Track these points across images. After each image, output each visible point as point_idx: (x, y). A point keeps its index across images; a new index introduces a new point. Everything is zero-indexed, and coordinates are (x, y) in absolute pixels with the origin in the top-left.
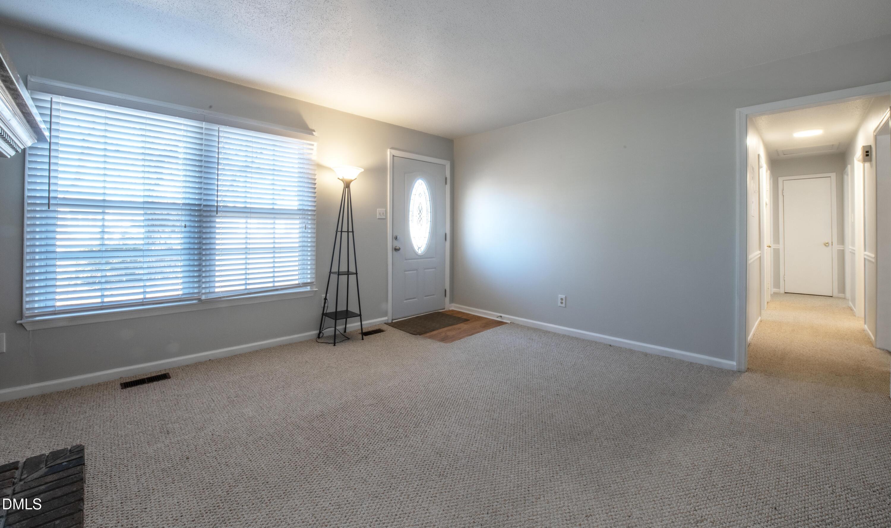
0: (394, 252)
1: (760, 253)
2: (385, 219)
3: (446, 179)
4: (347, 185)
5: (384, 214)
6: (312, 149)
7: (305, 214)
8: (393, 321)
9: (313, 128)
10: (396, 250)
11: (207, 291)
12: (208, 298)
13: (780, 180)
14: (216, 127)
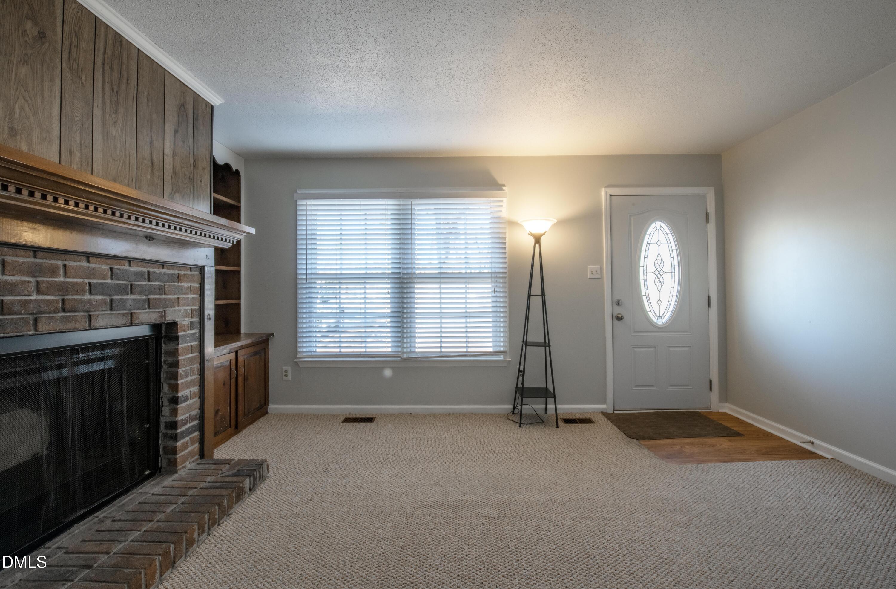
0: (616, 322)
2: (601, 278)
3: (707, 215)
4: (537, 240)
5: (599, 272)
6: (502, 206)
7: (497, 277)
8: (615, 412)
9: (503, 183)
10: (620, 318)
11: (409, 350)
12: (410, 357)
14: (409, 201)
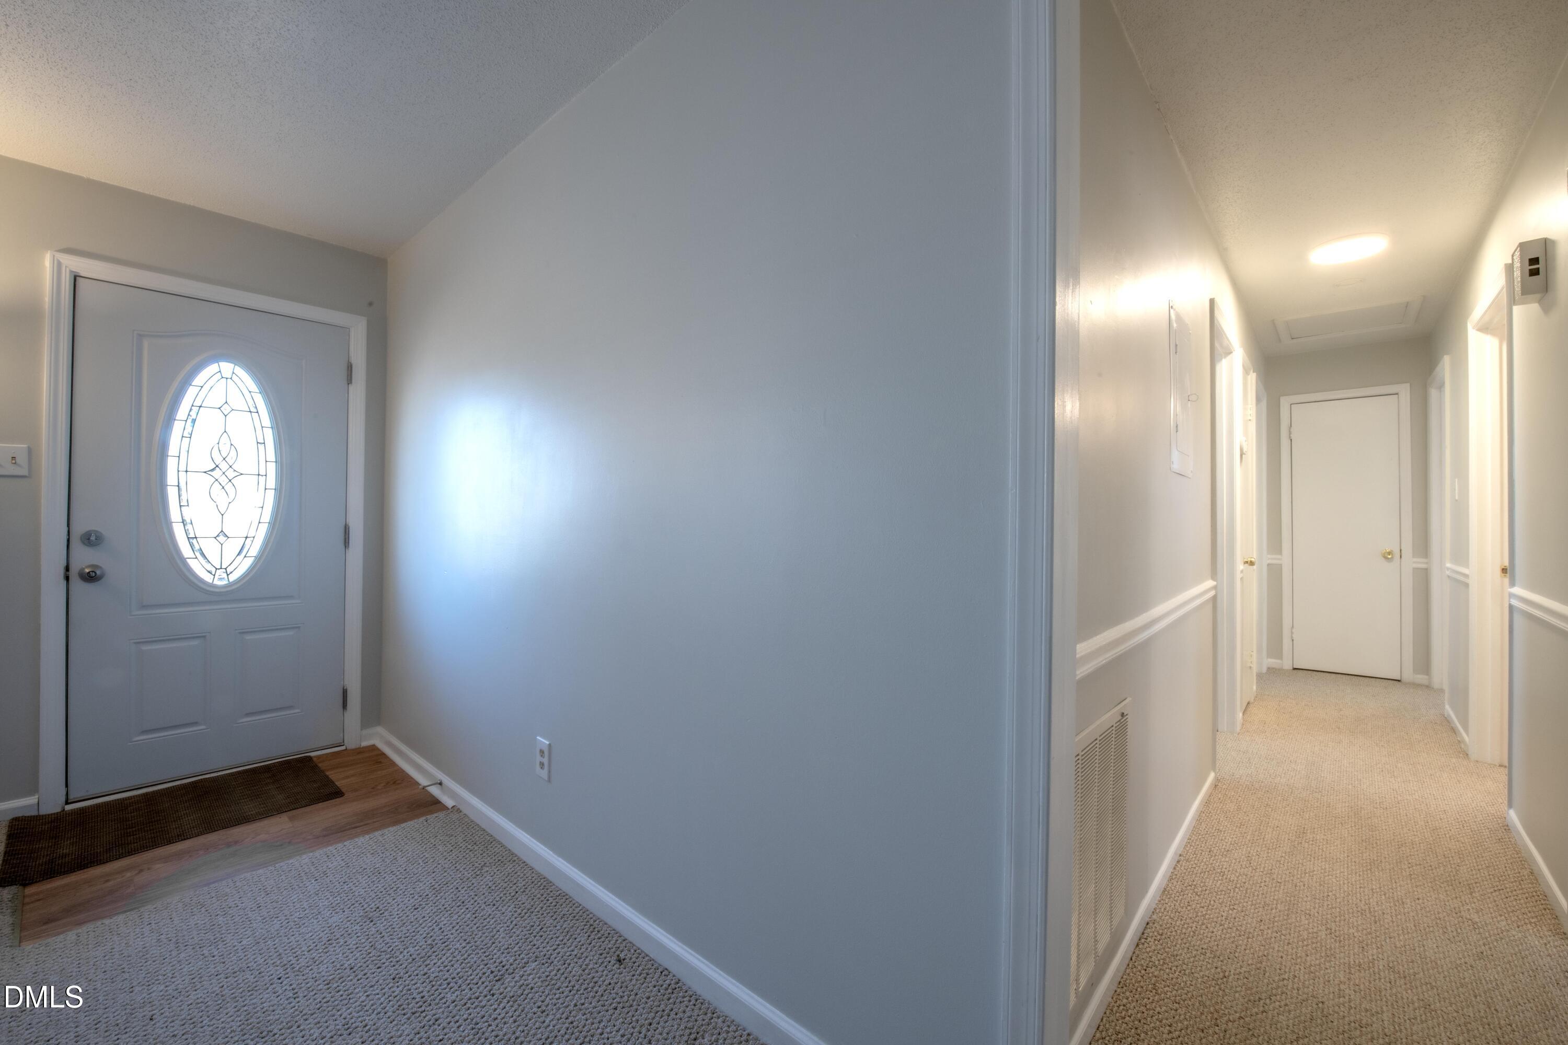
0: (79, 583)
1: (1215, 588)
2: (28, 477)
3: (350, 368)
5: (22, 460)
8: (70, 807)
10: (87, 577)
13: (1285, 402)
